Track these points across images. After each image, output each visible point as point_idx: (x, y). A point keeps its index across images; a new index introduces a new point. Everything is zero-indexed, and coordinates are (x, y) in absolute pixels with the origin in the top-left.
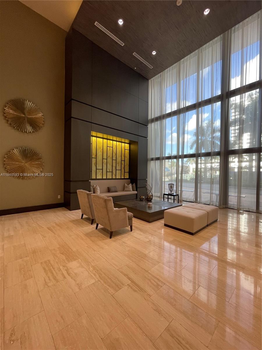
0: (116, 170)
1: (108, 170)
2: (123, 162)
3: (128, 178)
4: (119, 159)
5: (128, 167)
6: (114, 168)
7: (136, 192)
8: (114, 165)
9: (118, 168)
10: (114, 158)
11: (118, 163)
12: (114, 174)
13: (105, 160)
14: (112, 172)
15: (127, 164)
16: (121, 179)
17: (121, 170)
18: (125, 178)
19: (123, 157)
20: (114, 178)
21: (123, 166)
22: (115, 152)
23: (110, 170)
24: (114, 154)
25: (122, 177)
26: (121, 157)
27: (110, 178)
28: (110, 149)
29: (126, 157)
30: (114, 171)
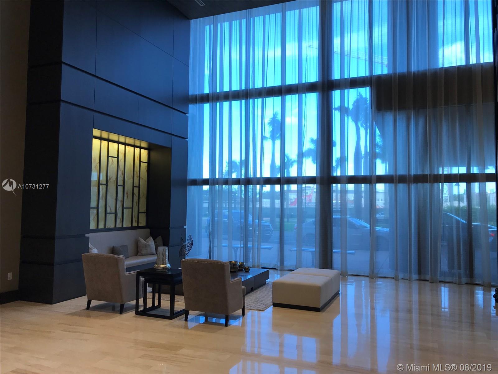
0: (123, 208)
1: (108, 210)
2: (136, 190)
3: (145, 225)
4: (129, 184)
5: (145, 201)
6: (119, 204)
9: (127, 203)
10: (120, 182)
11: (127, 193)
12: (119, 218)
13: (104, 187)
14: (116, 213)
15: (143, 195)
16: (132, 228)
17: (132, 208)
18: (140, 225)
19: (136, 179)
20: (119, 226)
21: (136, 199)
22: (123, 169)
23: (111, 208)
24: (120, 173)
25: (135, 224)
26: (132, 179)
27: (110, 227)
28: (113, 161)
29: (142, 178)
30: (119, 212)
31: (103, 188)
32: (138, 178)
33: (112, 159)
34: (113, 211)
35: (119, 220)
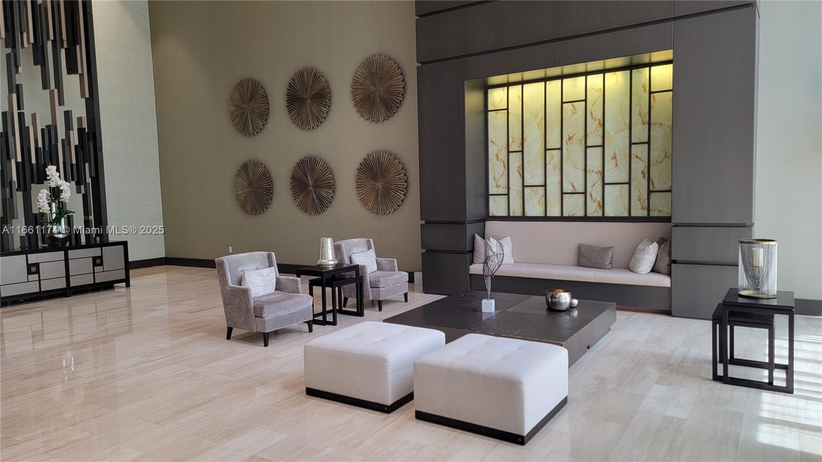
1: (567, 188)
2: (640, 150)
4: (617, 141)
7: (664, 281)
8: (594, 163)
9: (616, 174)
10: (594, 139)
11: (615, 158)
12: (592, 201)
13: (557, 153)
14: (585, 193)
15: (666, 157)
16: (629, 219)
17: (629, 183)
18: (652, 214)
19: (640, 130)
21: (639, 166)
23: (575, 186)
24: (593, 126)
25: (638, 212)
26: (627, 131)
27: (575, 216)
28: (576, 108)
29: (661, 124)
30: (595, 191)
31: (554, 157)
32: (647, 126)
33: (573, 106)
34: (582, 190)
35: (596, 204)
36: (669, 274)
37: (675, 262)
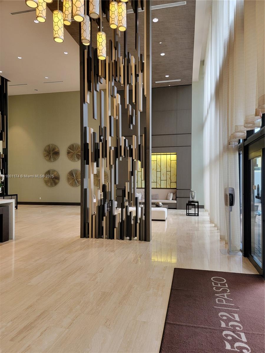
0: (161, 180)
1: (152, 181)
2: (169, 173)
3: (176, 187)
4: (164, 171)
7: (175, 202)
8: (159, 175)
9: (163, 178)
10: (159, 170)
11: (163, 174)
15: (174, 175)
16: (166, 188)
17: (166, 180)
18: (171, 187)
20: (159, 187)
21: (168, 176)
22: (160, 165)
24: (158, 167)
25: (168, 187)
26: (166, 168)
29: (173, 168)
30: (159, 182)
32: (170, 168)
34: (156, 181)
35: (159, 185)
36: (176, 200)
37: (177, 197)
